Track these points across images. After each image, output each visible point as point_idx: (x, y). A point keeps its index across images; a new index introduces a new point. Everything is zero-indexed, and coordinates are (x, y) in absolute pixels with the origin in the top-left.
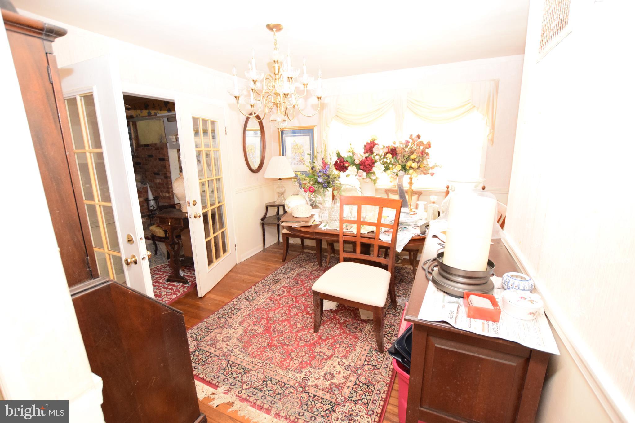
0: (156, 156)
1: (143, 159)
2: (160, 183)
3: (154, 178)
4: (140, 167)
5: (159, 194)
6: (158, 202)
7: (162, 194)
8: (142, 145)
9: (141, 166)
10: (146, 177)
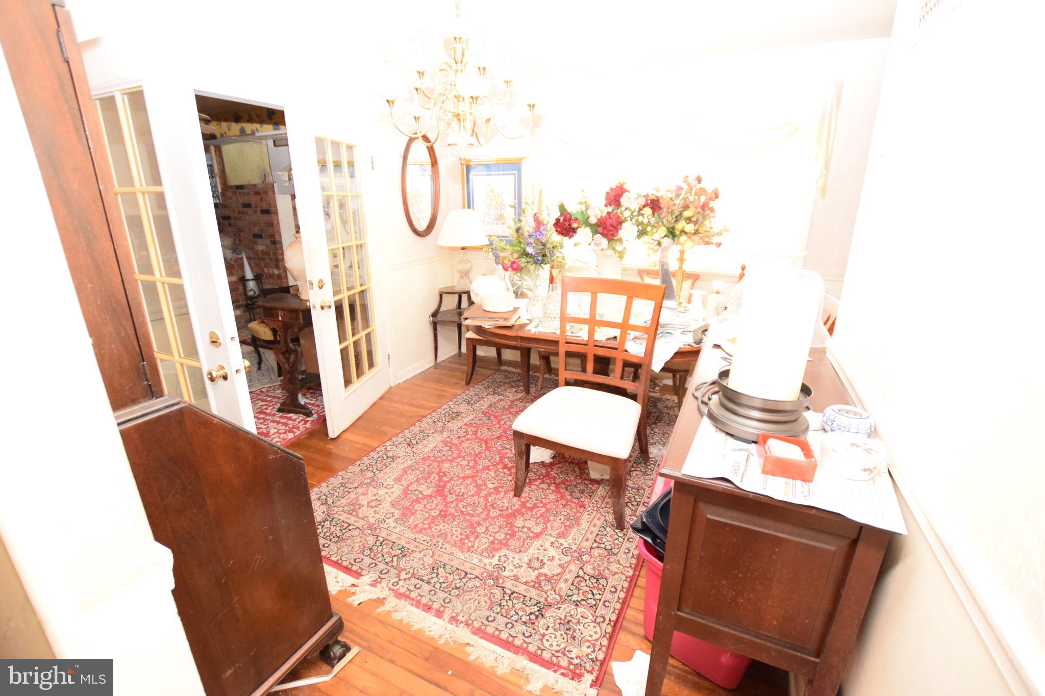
0: (256, 206)
1: (234, 211)
2: (263, 252)
4: (230, 225)
7: (268, 270)
8: (232, 187)
9: (232, 222)
10: (240, 241)
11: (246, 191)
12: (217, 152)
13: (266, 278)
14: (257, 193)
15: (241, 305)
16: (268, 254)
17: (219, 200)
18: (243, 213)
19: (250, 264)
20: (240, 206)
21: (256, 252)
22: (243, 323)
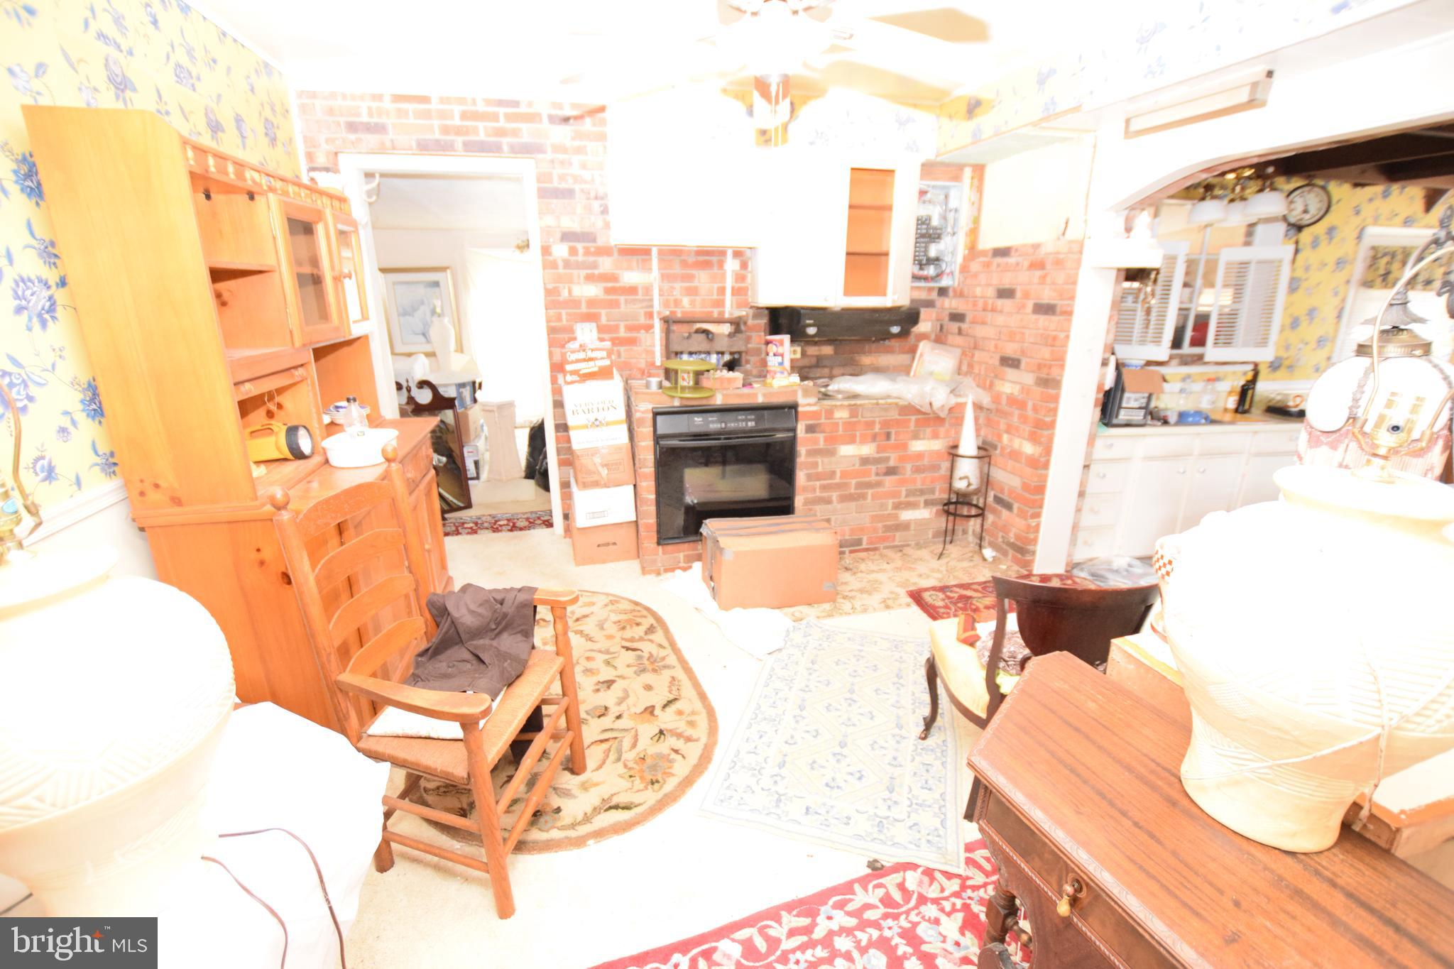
0: (1026, 295)
1: (975, 304)
2: (1012, 400)
3: (996, 376)
4: (960, 332)
5: (1000, 437)
6: (989, 464)
7: (1011, 440)
8: (984, 253)
9: (964, 326)
10: (971, 366)
11: (1011, 260)
12: (976, 181)
13: (1002, 454)
14: (1038, 265)
15: (936, 500)
16: (1021, 405)
17: (954, 280)
18: (993, 310)
19: (976, 419)
20: (991, 292)
21: (996, 399)
22: (930, 536)
